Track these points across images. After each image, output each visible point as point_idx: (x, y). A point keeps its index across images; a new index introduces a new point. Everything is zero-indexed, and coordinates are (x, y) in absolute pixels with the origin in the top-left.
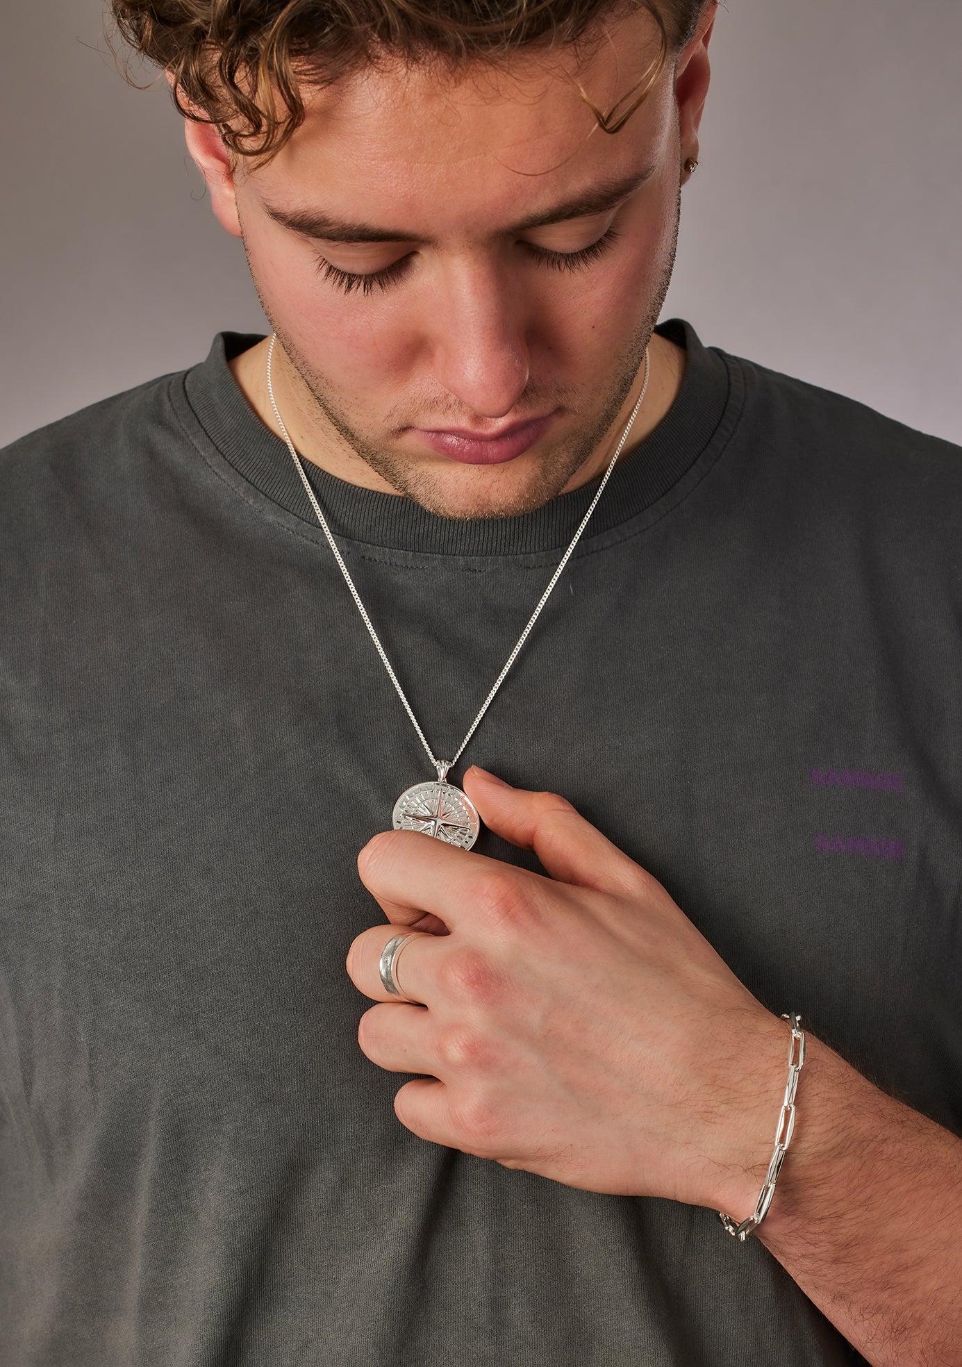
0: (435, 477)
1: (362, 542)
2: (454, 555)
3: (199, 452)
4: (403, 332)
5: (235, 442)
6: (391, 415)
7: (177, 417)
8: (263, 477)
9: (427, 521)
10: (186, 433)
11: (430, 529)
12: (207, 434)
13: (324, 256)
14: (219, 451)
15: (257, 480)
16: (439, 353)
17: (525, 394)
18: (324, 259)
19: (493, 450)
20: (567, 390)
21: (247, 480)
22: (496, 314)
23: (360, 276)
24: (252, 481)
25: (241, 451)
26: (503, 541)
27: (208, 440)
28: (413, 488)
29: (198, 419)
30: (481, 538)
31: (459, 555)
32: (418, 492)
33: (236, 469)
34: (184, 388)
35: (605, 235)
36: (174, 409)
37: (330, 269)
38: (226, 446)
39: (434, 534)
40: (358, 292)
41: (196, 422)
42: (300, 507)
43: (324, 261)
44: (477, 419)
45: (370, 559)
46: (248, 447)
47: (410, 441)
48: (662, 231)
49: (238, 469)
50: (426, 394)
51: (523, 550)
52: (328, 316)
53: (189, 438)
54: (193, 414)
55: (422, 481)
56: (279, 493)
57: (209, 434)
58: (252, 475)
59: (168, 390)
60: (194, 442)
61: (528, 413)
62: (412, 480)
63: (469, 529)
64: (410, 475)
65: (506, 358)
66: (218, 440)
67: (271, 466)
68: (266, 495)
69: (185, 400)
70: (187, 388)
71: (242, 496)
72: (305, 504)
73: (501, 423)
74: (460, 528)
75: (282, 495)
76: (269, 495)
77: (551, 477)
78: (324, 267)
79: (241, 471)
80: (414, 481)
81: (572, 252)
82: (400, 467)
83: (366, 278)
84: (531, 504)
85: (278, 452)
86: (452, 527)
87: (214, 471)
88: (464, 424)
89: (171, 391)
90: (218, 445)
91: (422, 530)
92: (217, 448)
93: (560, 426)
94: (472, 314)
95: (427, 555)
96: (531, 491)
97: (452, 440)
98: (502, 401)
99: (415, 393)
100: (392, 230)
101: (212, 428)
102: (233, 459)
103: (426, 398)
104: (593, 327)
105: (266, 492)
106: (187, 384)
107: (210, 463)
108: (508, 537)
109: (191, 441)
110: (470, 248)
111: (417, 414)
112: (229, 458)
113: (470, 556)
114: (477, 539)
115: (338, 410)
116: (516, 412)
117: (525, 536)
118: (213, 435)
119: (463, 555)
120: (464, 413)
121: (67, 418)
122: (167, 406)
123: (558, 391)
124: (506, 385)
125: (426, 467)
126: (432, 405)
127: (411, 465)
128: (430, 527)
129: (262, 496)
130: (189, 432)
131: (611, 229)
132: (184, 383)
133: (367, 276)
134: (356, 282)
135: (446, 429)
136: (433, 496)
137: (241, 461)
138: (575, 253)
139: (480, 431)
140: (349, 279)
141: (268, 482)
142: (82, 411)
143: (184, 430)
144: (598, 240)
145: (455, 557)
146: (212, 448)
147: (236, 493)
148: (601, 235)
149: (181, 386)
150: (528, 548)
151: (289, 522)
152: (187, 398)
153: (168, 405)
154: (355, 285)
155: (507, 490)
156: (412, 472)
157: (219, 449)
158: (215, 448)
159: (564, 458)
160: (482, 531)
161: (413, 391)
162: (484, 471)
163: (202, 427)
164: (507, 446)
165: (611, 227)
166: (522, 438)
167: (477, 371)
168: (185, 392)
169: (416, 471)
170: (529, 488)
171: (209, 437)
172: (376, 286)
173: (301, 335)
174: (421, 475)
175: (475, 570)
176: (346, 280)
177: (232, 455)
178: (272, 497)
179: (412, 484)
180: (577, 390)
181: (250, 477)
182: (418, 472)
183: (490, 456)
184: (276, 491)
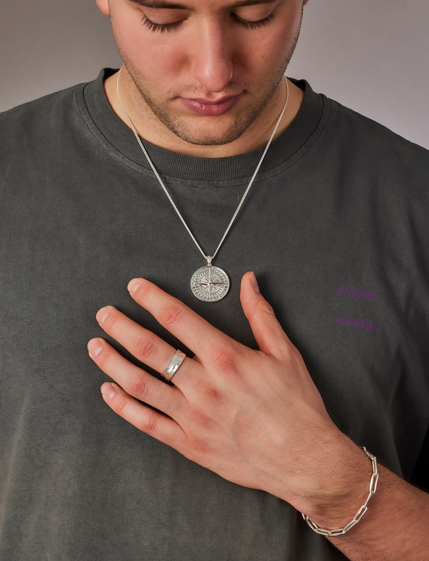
0: (187, 123)
1: (148, 169)
2: (186, 179)
3: (85, 122)
4: (178, 53)
5: (101, 120)
6: (170, 92)
7: (78, 105)
8: (111, 136)
9: (176, 163)
10: (81, 113)
11: (177, 167)
12: (90, 114)
13: (146, 14)
14: (94, 123)
15: (108, 137)
16: (193, 64)
17: (230, 84)
18: (145, 15)
19: (215, 109)
20: (249, 84)
21: (104, 136)
22: (220, 45)
23: (160, 25)
24: (106, 137)
25: (103, 123)
26: (208, 175)
27: (90, 117)
28: (176, 128)
29: (87, 107)
30: (199, 173)
31: (189, 180)
32: (178, 130)
33: (100, 131)
34: (83, 91)
35: (270, 16)
36: (77, 101)
37: (147, 20)
38: (97, 121)
39: (179, 169)
40: (158, 33)
41: (86, 108)
42: (125, 151)
43: (145, 16)
44: (209, 94)
45: (151, 177)
46: (107, 122)
47: (178, 104)
48: (295, 18)
49: (101, 131)
50: (186, 83)
51: (217, 179)
52: (145, 44)
53: (82, 115)
54: (85, 105)
55: (180, 125)
56: (117, 144)
57: (91, 115)
58: (107, 134)
59: (77, 92)
60: (84, 117)
61: (231, 93)
62: (177, 124)
63: (194, 169)
64: (176, 122)
65: (223, 65)
66: (94, 117)
67: (116, 132)
68: (111, 144)
69: (83, 97)
70: (85, 91)
71: (101, 143)
72: (128, 150)
73: (219, 96)
74: (190, 168)
75: (118, 145)
76: (113, 144)
77: (239, 127)
78: (145, 19)
79: (102, 132)
80: (177, 125)
81: (254, 21)
82: (172, 118)
83: (162, 26)
84: (229, 139)
85: (120, 126)
86: (186, 167)
87: (91, 131)
88: (203, 96)
89: (78, 92)
90: (94, 120)
91: (174, 167)
92: (93, 121)
93: (244, 100)
94: (210, 44)
95: (175, 178)
96: (229, 132)
97: (196, 104)
98: (220, 85)
99: (181, 82)
100: (176, 3)
101: (92, 112)
102: (99, 127)
103: (186, 84)
104: (262, 57)
105: (112, 143)
106: (85, 89)
107: (89, 128)
108: (210, 173)
109: (83, 117)
110: (210, 14)
111: (181, 92)
112: (98, 126)
113: (193, 180)
114: (197, 173)
115: (146, 90)
116: (226, 92)
117: (218, 173)
118: (92, 115)
119: (190, 180)
120: (203, 91)
121: (35, 100)
122: (75, 100)
123: (245, 84)
124: (222, 77)
125: (183, 118)
126: (189, 88)
127: (177, 117)
128: (177, 166)
129: (110, 144)
130: (82, 112)
131: (272, 14)
132: (84, 89)
133: (162, 25)
134: (157, 27)
135: (194, 98)
136: (185, 132)
137: (103, 128)
138: (255, 22)
139: (210, 99)
140: (155, 26)
141: (114, 139)
142: (41, 98)
143: (80, 111)
144: (266, 17)
145: (187, 180)
146: (91, 121)
147: (99, 141)
148: (267, 15)
149: (83, 90)
150: (219, 178)
151: (119, 157)
152: (84, 96)
153: (75, 98)
154: (157, 29)
155: (219, 131)
156: (177, 121)
157: (94, 121)
158: (92, 121)
159: (245, 119)
160: (199, 170)
161: (180, 81)
162: (209, 121)
163: (88, 111)
164: (222, 107)
165: (272, 13)
166: (228, 104)
167: (210, 70)
168: (83, 93)
169: (179, 120)
170: (228, 131)
171: (91, 116)
172: (166, 31)
173: (132, 53)
174: (181, 122)
175: (195, 187)
176: (153, 26)
177: (99, 125)
178: (114, 145)
179: (176, 126)
180: (254, 84)
181: (105, 134)
182: (180, 120)
183: (214, 111)
184: (116, 143)
